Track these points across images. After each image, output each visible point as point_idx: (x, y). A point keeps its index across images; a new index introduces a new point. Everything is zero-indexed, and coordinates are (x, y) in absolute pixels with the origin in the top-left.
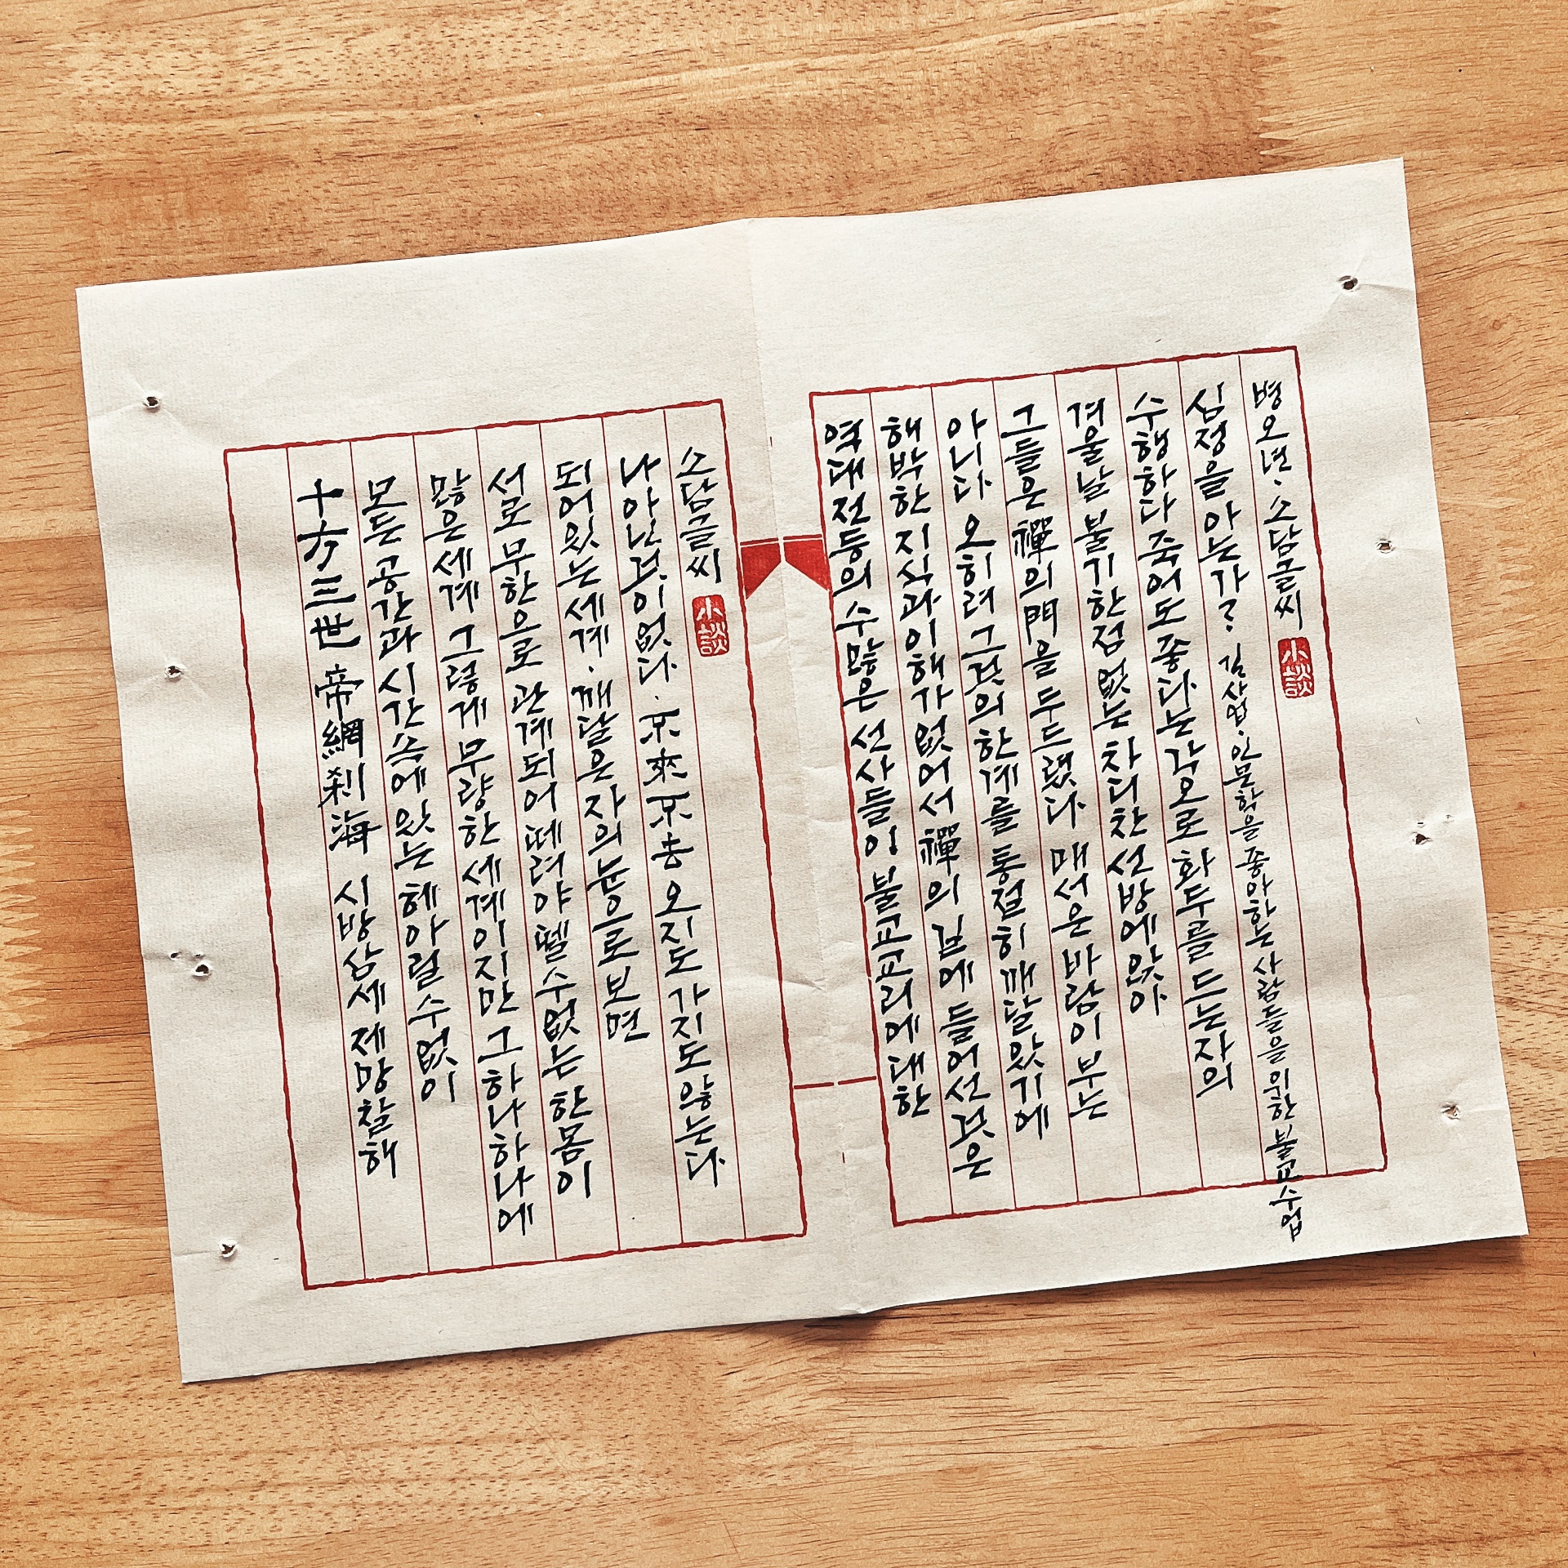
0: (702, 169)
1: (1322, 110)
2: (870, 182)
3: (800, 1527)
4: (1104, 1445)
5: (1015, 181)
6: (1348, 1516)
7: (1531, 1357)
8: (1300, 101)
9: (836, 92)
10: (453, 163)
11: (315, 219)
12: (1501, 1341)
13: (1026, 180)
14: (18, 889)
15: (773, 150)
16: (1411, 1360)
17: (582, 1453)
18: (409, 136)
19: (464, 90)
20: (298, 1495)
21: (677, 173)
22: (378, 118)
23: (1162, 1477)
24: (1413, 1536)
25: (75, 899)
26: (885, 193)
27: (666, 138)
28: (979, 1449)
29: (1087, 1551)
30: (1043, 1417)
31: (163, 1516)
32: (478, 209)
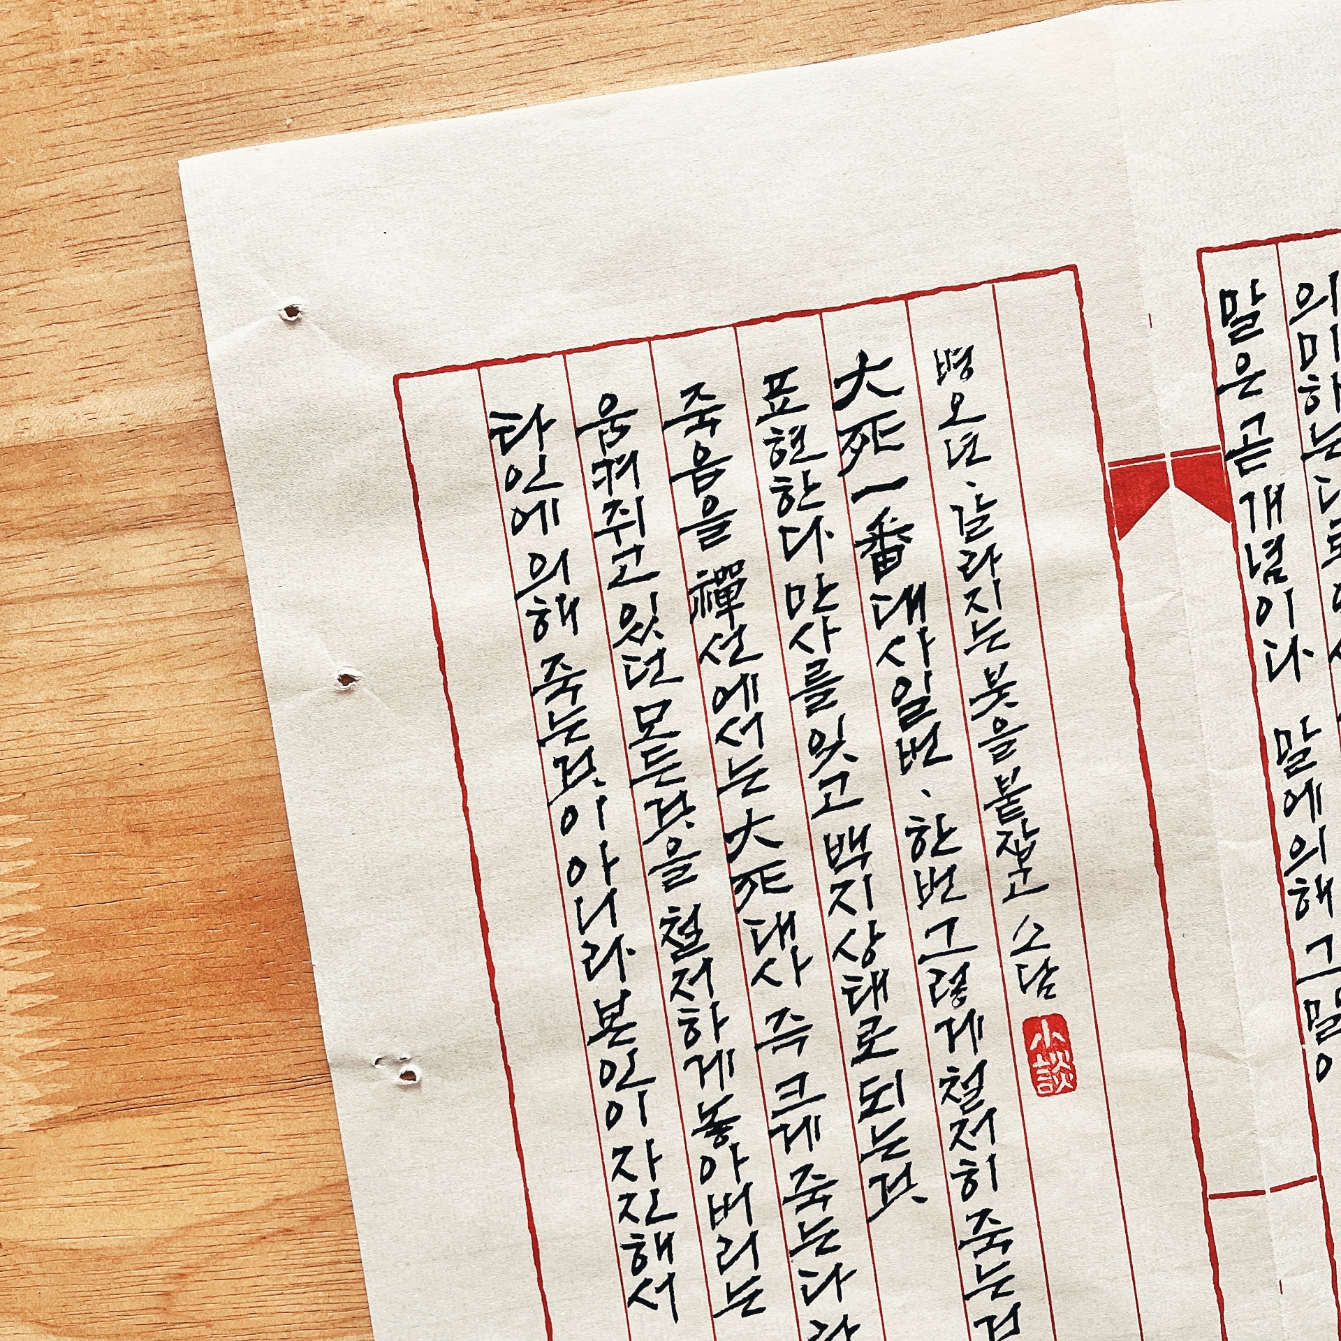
14: (19, 919)
25: (96, 930)
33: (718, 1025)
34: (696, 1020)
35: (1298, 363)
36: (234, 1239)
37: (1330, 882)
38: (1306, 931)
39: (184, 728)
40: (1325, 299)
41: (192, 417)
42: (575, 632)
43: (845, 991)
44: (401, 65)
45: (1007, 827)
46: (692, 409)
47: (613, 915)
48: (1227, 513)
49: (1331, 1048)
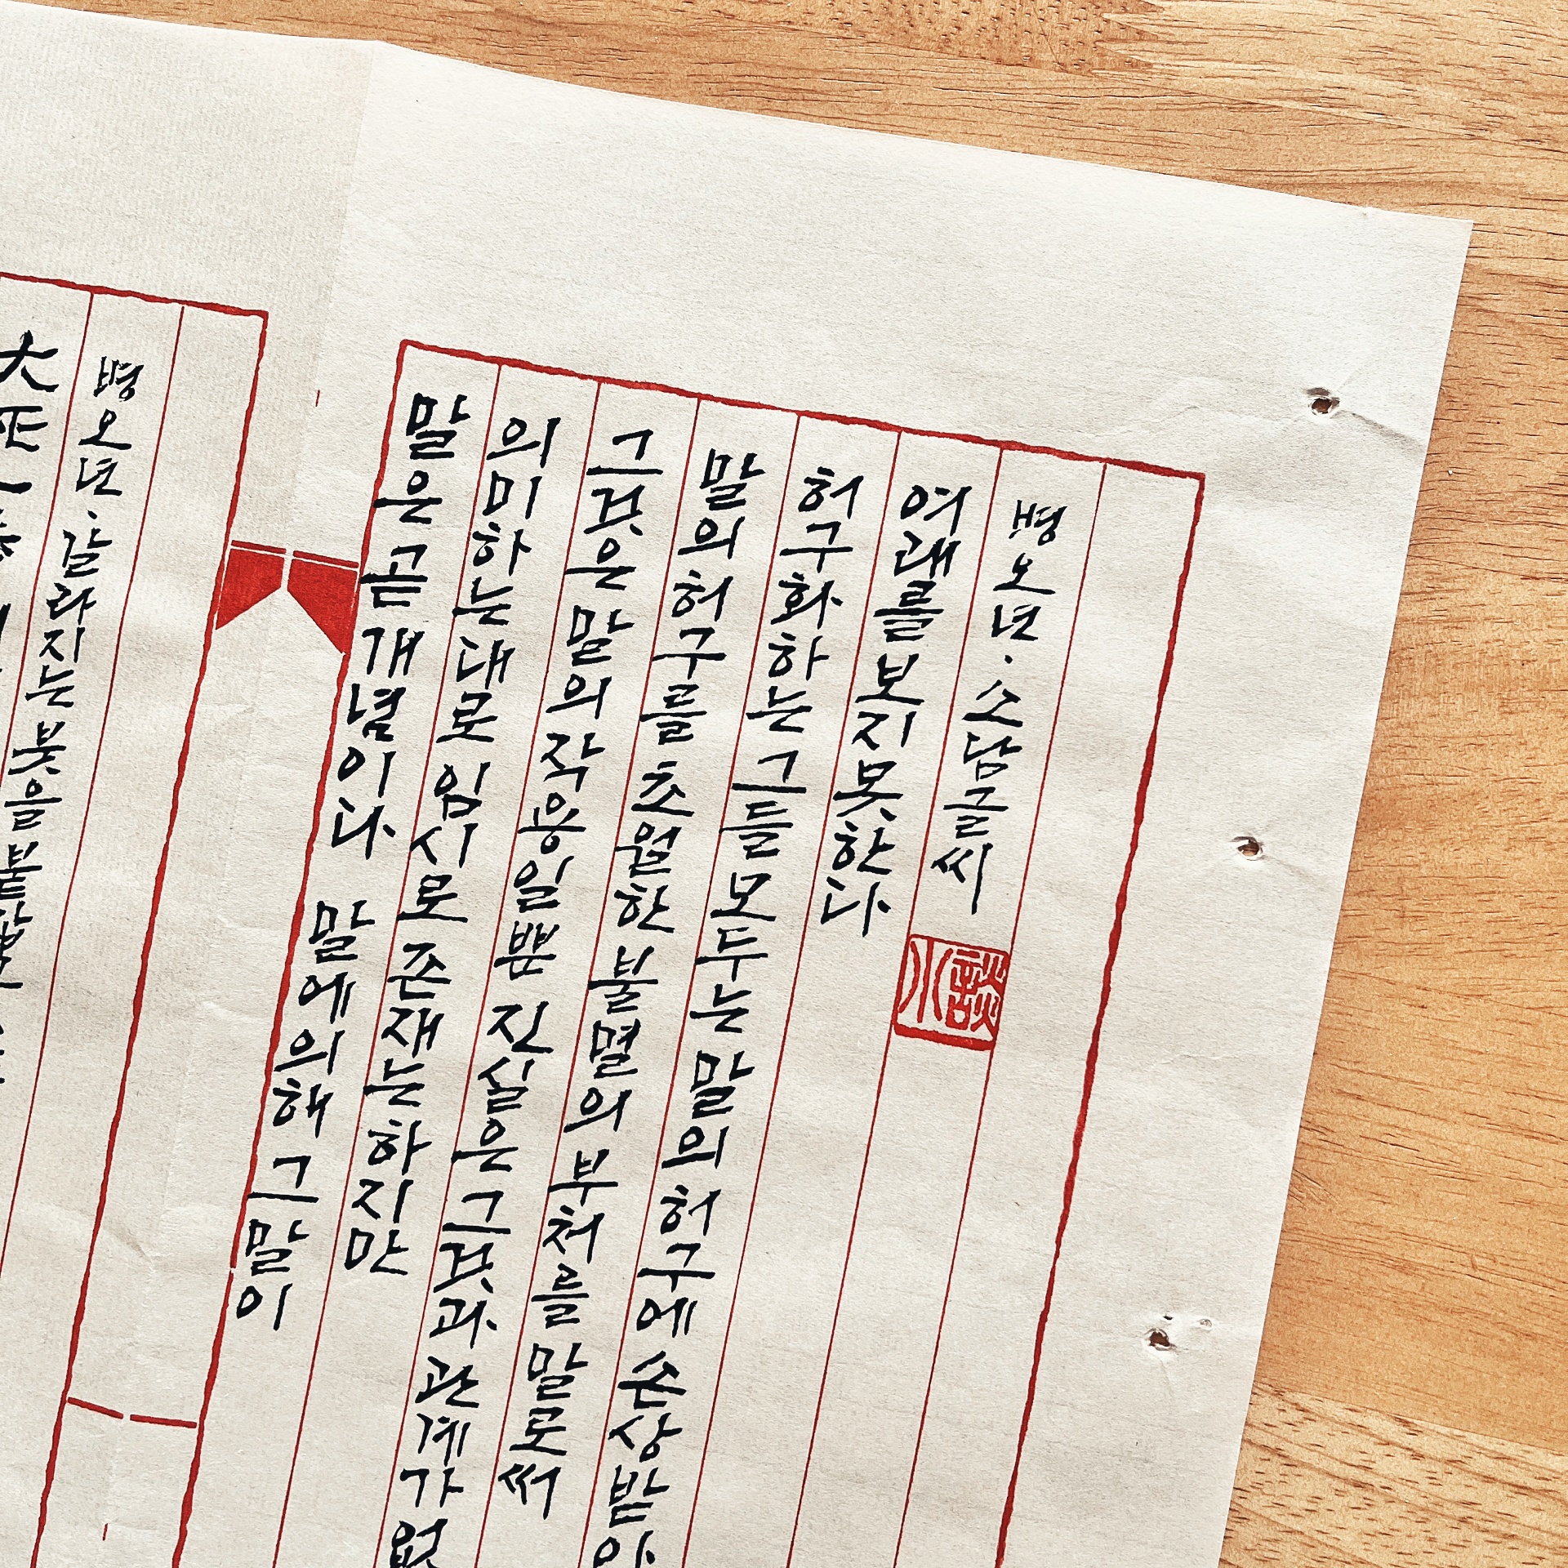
35: (483, 504)
37: (328, 1097)
38: (277, 1142)
40: (535, 444)
48: (342, 641)
49: (268, 1285)
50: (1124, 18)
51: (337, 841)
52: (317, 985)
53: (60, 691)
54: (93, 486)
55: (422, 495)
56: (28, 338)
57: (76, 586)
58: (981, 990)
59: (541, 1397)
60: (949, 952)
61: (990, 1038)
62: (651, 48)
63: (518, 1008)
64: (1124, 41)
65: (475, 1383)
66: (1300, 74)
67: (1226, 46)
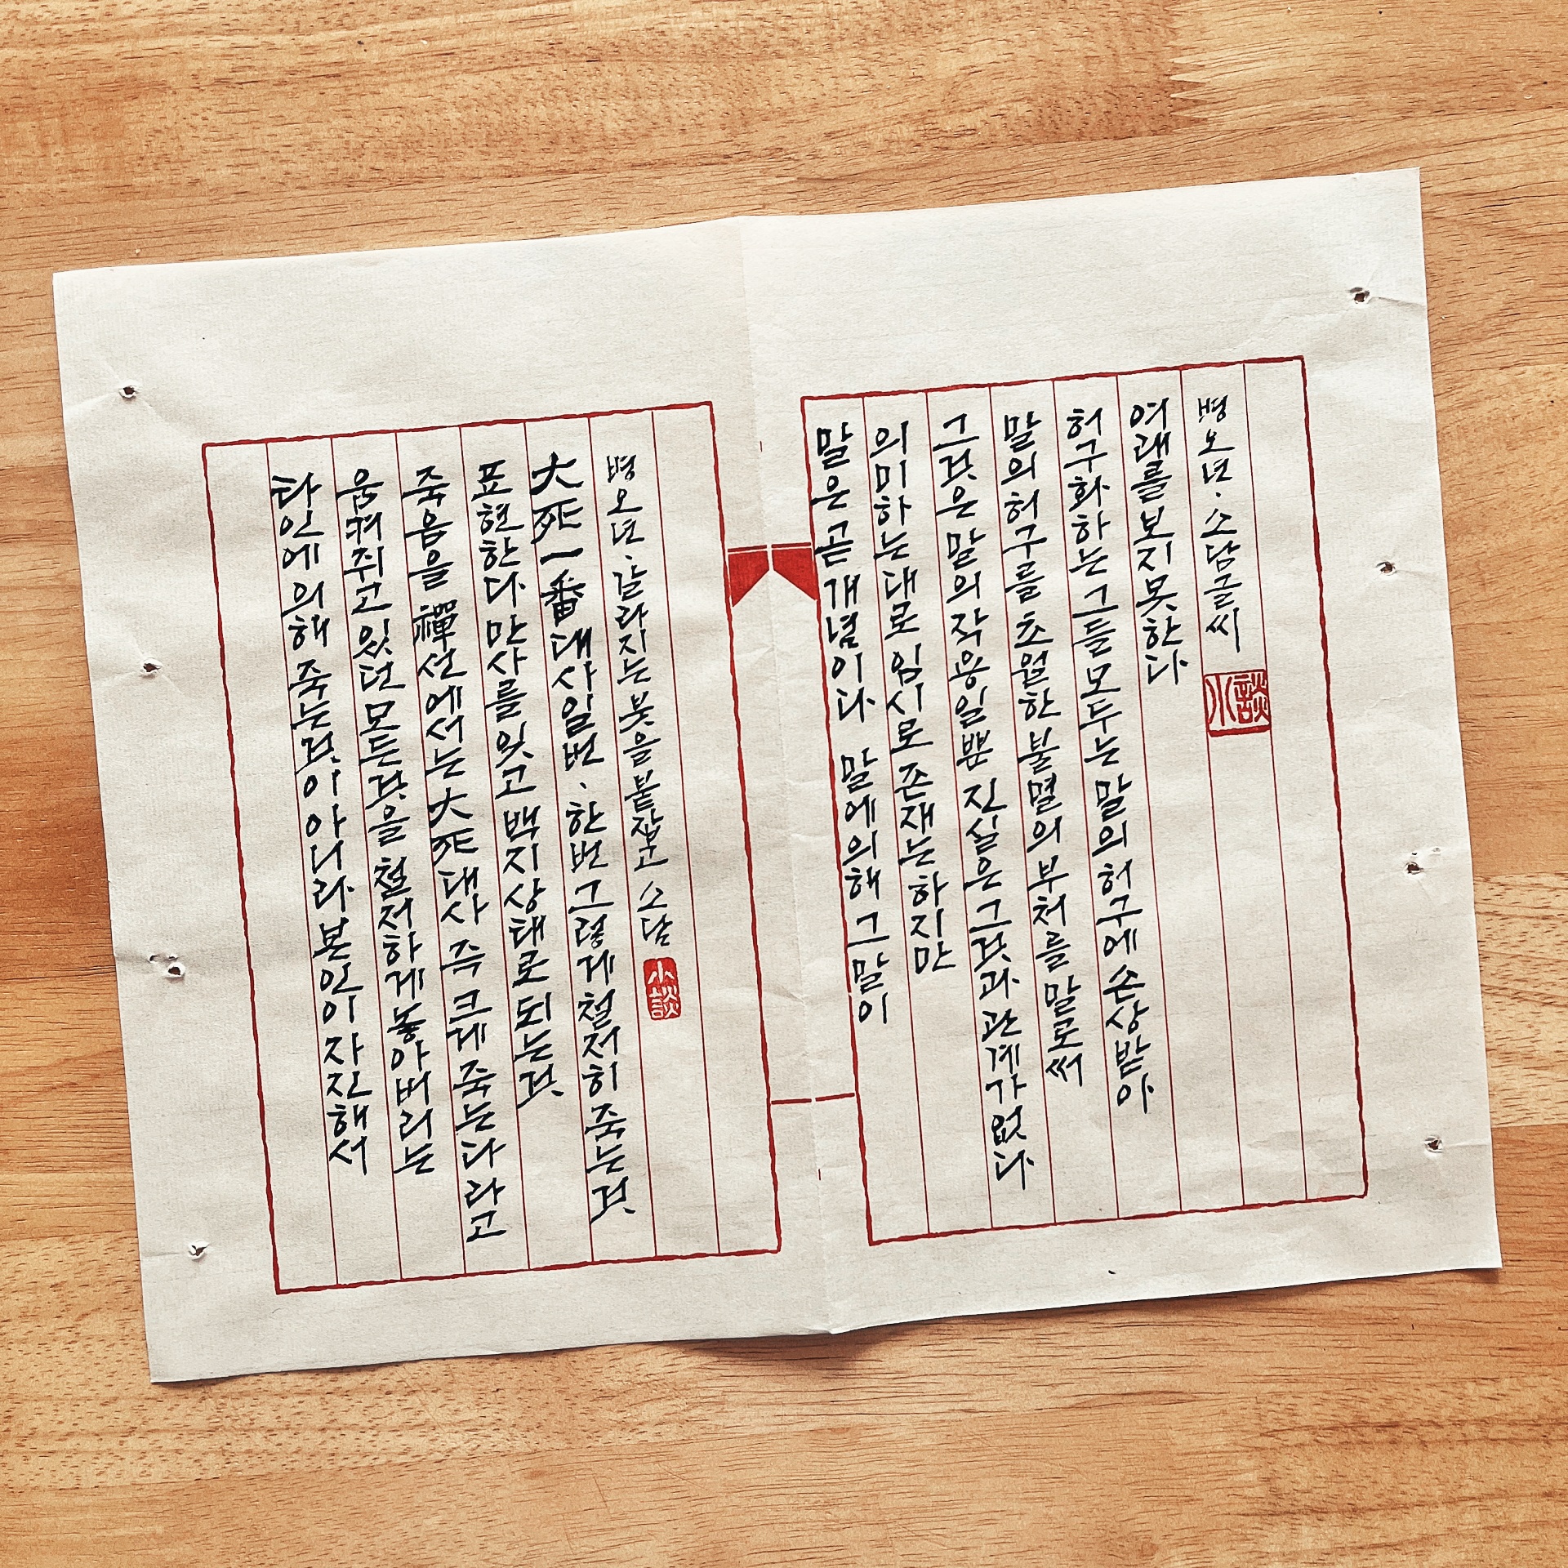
0: (593, 103)
1: (1237, 52)
2: (766, 120)
3: (669, 1483)
4: (978, 1408)
5: (918, 120)
6: (1220, 1484)
7: (1410, 1331)
8: (1213, 42)
9: (732, 24)
10: (335, 92)
11: (191, 147)
12: (1380, 1313)
13: (928, 121)
15: (666, 85)
16: (1288, 1331)
17: (452, 1406)
18: (290, 62)
19: (347, 15)
20: (168, 1441)
21: (566, 105)
22: (258, 43)
23: (1034, 1441)
24: (1285, 1505)
26: (783, 131)
27: (555, 69)
28: (851, 1410)
29: (957, 1512)
30: (916, 1380)
31: (33, 1458)
32: (361, 140)
33: (413, 950)
34: (396, 944)
35: (875, 487)
36: (30, 1088)
37: (878, 873)
38: (856, 908)
39: (25, 695)
40: (897, 441)
41: (49, 463)
42: (325, 645)
43: (511, 930)
44: (225, 217)
45: (640, 815)
46: (424, 485)
47: (339, 861)
48: (813, 593)
49: (873, 998)
50: (1183, 95)
51: (842, 716)
52: (854, 807)
53: (639, 673)
54: (624, 539)
55: (837, 490)
56: (554, 457)
57: (632, 604)
58: (1255, 696)
59: (1058, 1014)
60: (1230, 679)
61: (1267, 723)
62: (902, 179)
63: (978, 787)
64: (1187, 108)
65: (1016, 1019)
66: (1296, 104)
67: (1248, 97)
